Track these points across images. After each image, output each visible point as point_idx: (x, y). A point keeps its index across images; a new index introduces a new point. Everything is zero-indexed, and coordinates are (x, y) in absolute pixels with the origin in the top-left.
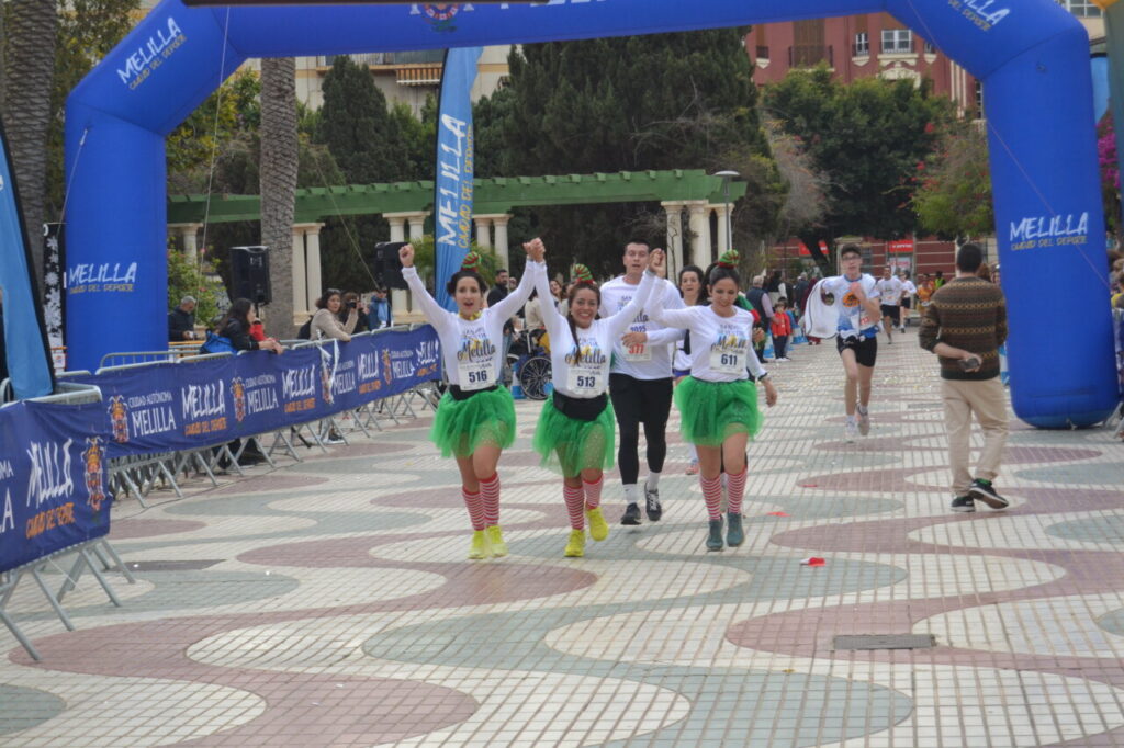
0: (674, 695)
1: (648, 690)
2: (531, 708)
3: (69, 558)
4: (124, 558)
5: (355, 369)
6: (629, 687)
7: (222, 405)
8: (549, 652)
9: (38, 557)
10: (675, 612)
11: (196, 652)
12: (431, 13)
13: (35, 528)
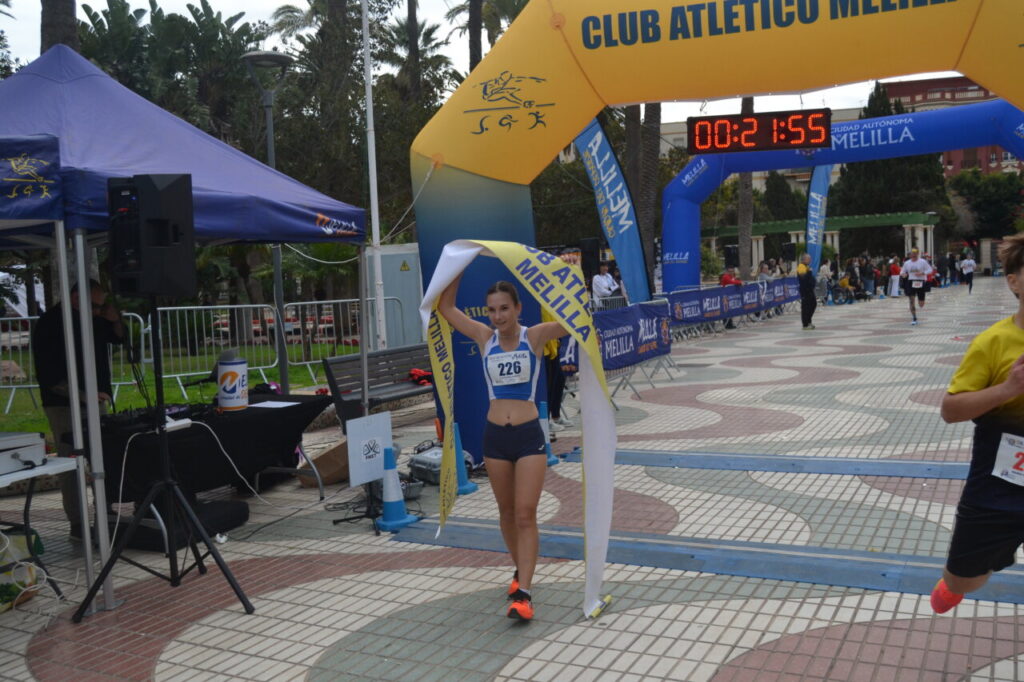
1: (874, 417)
2: (825, 423)
3: (654, 362)
4: (677, 363)
5: (773, 293)
6: (866, 416)
7: (719, 306)
8: (836, 401)
9: (642, 360)
10: (890, 388)
11: (700, 398)
12: (804, 153)
13: (642, 350)
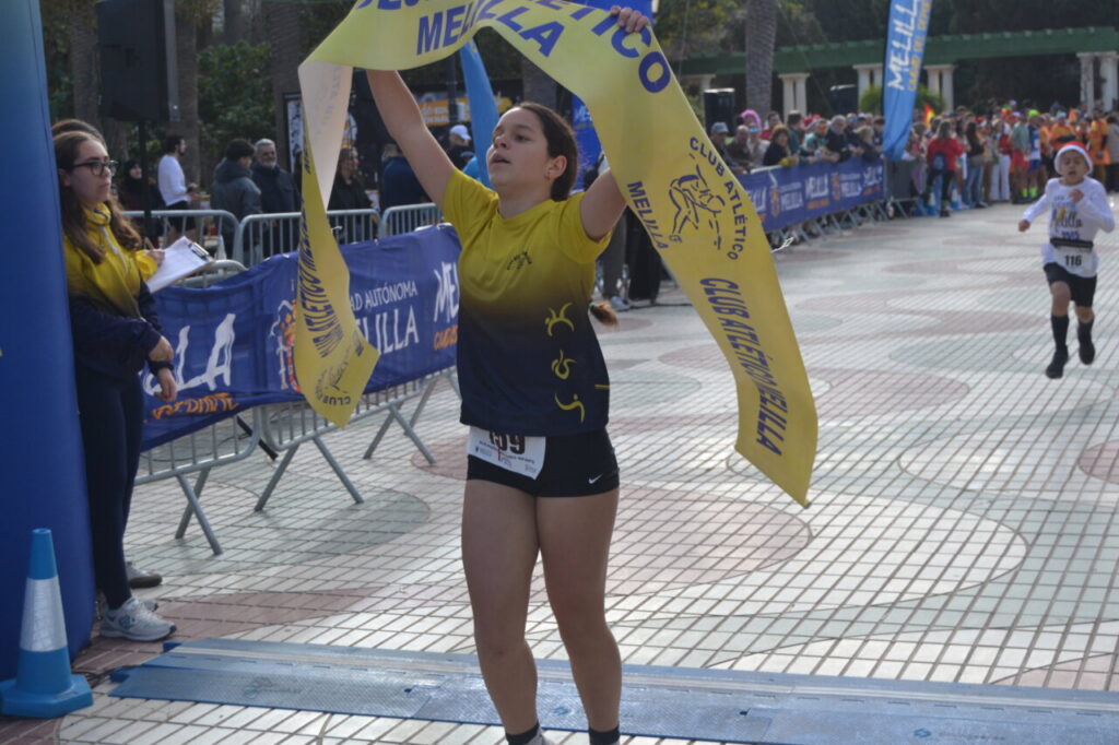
0: (1012, 535)
1: (987, 527)
2: (863, 544)
6: (969, 522)
8: (901, 474)
10: (1034, 432)
